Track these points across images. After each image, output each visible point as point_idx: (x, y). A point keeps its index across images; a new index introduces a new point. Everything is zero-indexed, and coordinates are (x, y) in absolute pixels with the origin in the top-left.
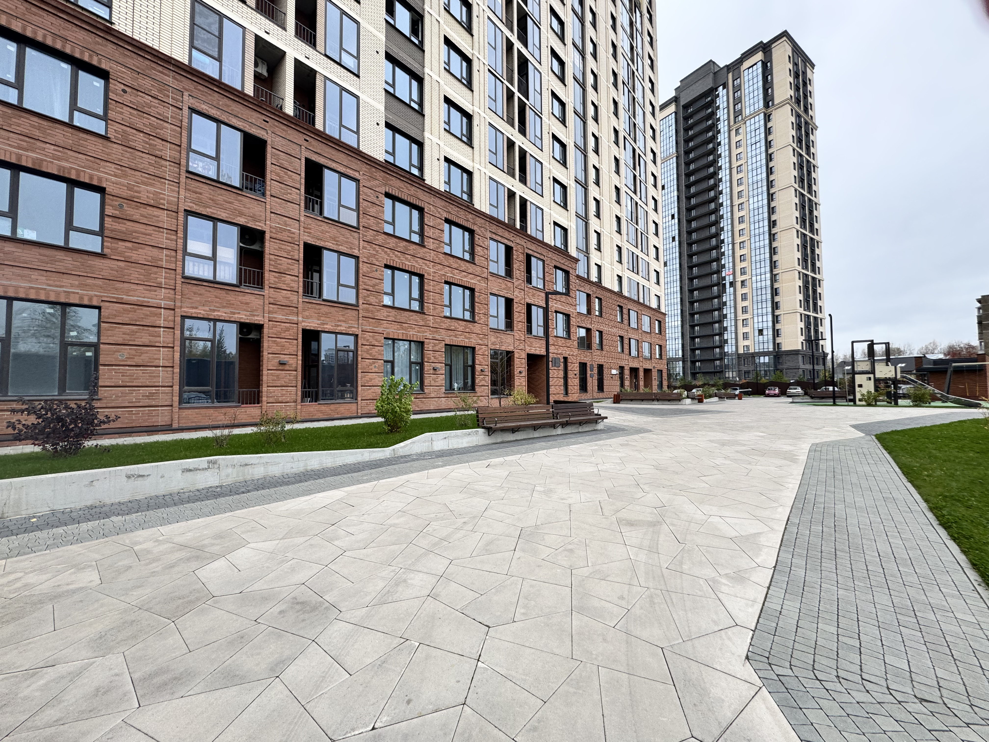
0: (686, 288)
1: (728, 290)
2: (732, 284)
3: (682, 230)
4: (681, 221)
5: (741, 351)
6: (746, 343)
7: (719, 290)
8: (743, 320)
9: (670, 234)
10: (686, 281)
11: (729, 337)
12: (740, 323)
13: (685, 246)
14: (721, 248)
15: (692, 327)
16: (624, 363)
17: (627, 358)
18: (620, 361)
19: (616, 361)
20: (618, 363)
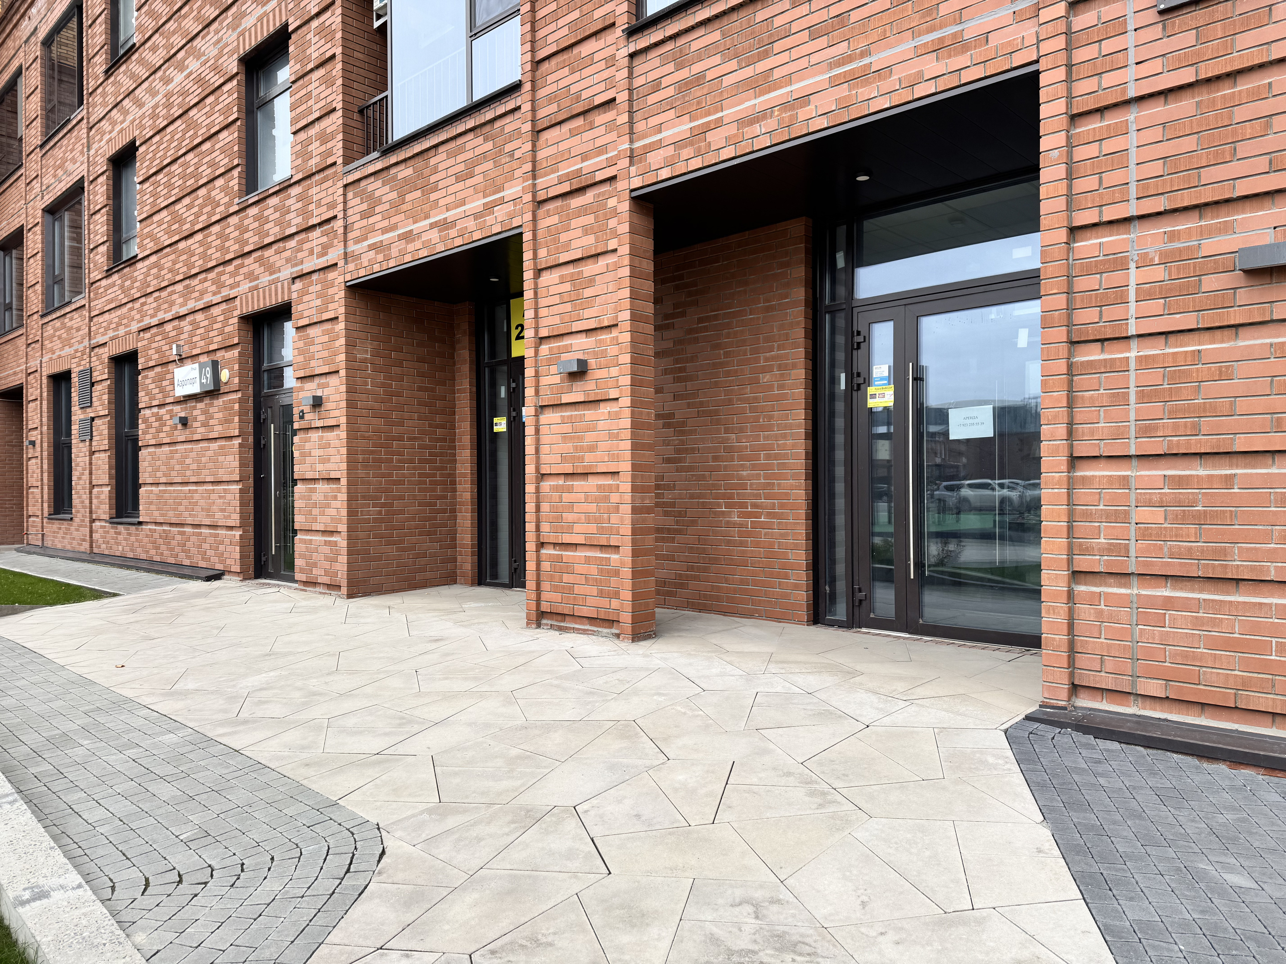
16: (287, 273)
17: (319, 205)
18: (251, 276)
19: (220, 285)
20: (233, 293)
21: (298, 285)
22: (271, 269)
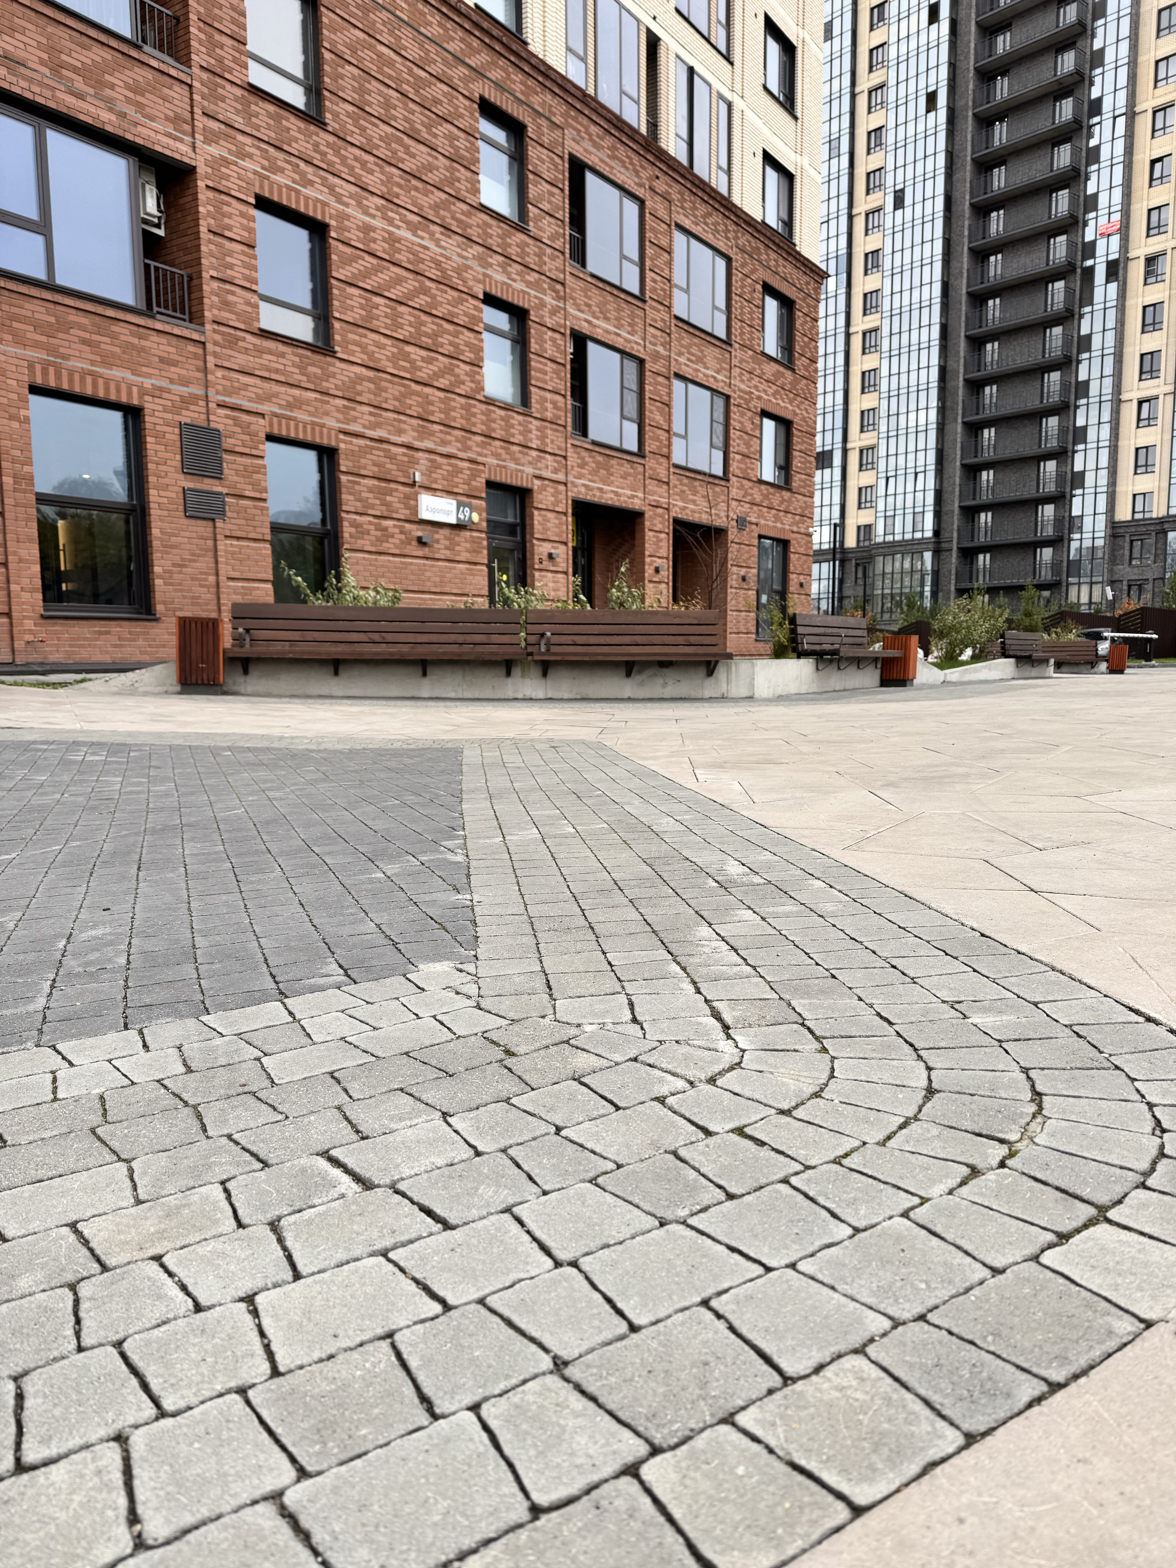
0: (962, 287)
1: (1098, 294)
2: (1114, 270)
3: (961, 65)
4: (961, 29)
5: (1124, 513)
6: (1144, 483)
7: (1069, 291)
8: (1140, 403)
9: (922, 84)
10: (964, 261)
11: (1091, 465)
12: (1129, 413)
13: (968, 126)
14: (1090, 136)
15: (974, 429)
16: (529, 470)
17: (552, 441)
18: (497, 456)
19: (466, 448)
20: (480, 459)
21: (537, 482)
22: (517, 462)
